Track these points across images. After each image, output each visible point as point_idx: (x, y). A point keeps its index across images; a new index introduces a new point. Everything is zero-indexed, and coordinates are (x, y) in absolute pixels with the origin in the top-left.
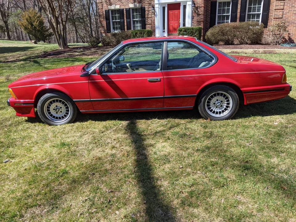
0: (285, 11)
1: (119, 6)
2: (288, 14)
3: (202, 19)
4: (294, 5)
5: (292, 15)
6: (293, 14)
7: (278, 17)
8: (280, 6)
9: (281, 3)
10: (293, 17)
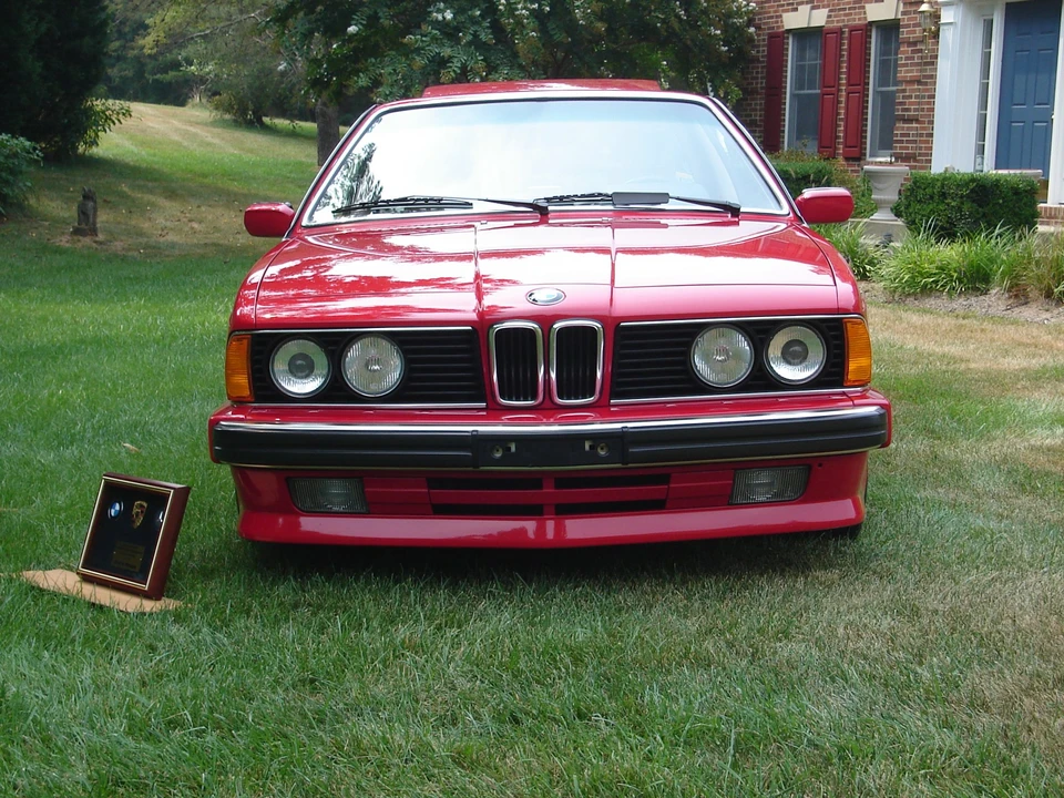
1: (826, 11)
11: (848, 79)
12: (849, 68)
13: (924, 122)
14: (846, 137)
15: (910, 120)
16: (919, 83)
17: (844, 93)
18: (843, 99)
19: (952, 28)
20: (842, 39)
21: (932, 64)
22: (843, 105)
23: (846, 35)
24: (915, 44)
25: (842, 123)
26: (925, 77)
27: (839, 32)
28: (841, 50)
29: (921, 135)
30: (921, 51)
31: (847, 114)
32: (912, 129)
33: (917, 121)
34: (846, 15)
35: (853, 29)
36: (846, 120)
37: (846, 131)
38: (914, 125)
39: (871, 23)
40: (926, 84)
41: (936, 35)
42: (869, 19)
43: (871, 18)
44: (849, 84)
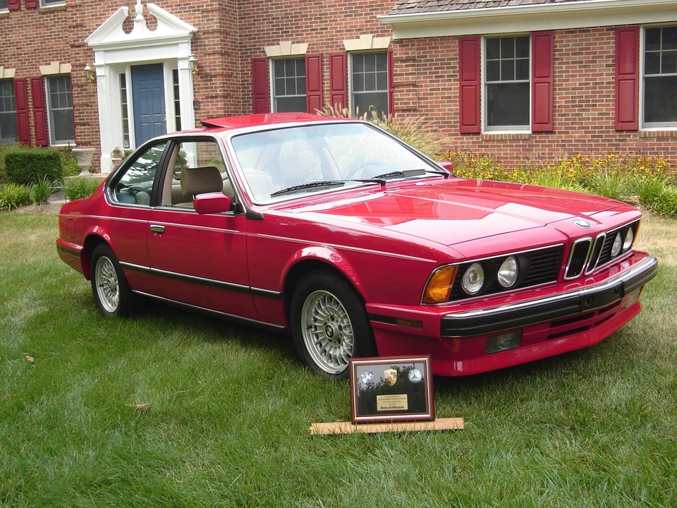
0: (421, 90)
1: (14, 70)
2: (431, 98)
3: (220, 108)
4: (442, 72)
5: (441, 102)
6: (442, 98)
7: (405, 106)
8: (406, 74)
9: (406, 66)
10: (445, 106)
11: (34, 105)
12: (33, 99)
13: (93, 125)
14: (36, 135)
15: (84, 124)
16: (87, 105)
17: (32, 112)
18: (32, 115)
19: (104, 78)
20: (26, 84)
21: (94, 96)
22: (32, 118)
23: (29, 82)
24: (82, 86)
25: (33, 128)
26: (90, 102)
27: (24, 81)
28: (27, 90)
29: (92, 132)
30: (86, 89)
31: (35, 122)
32: (86, 129)
33: (89, 125)
34: (27, 72)
35: (33, 79)
36: (36, 126)
37: (36, 131)
38: (87, 127)
39: (44, 76)
40: (92, 106)
41: (95, 82)
42: (43, 74)
43: (43, 73)
44: (34, 107)
